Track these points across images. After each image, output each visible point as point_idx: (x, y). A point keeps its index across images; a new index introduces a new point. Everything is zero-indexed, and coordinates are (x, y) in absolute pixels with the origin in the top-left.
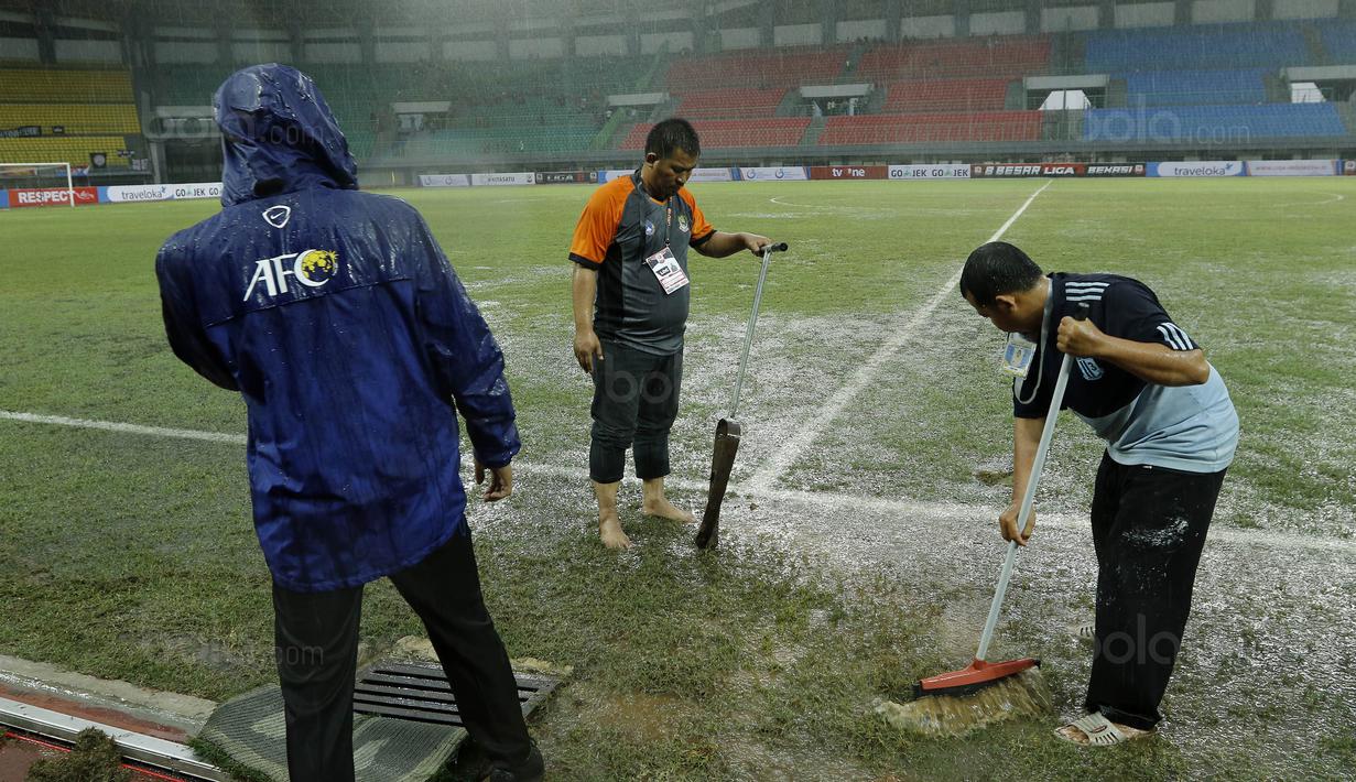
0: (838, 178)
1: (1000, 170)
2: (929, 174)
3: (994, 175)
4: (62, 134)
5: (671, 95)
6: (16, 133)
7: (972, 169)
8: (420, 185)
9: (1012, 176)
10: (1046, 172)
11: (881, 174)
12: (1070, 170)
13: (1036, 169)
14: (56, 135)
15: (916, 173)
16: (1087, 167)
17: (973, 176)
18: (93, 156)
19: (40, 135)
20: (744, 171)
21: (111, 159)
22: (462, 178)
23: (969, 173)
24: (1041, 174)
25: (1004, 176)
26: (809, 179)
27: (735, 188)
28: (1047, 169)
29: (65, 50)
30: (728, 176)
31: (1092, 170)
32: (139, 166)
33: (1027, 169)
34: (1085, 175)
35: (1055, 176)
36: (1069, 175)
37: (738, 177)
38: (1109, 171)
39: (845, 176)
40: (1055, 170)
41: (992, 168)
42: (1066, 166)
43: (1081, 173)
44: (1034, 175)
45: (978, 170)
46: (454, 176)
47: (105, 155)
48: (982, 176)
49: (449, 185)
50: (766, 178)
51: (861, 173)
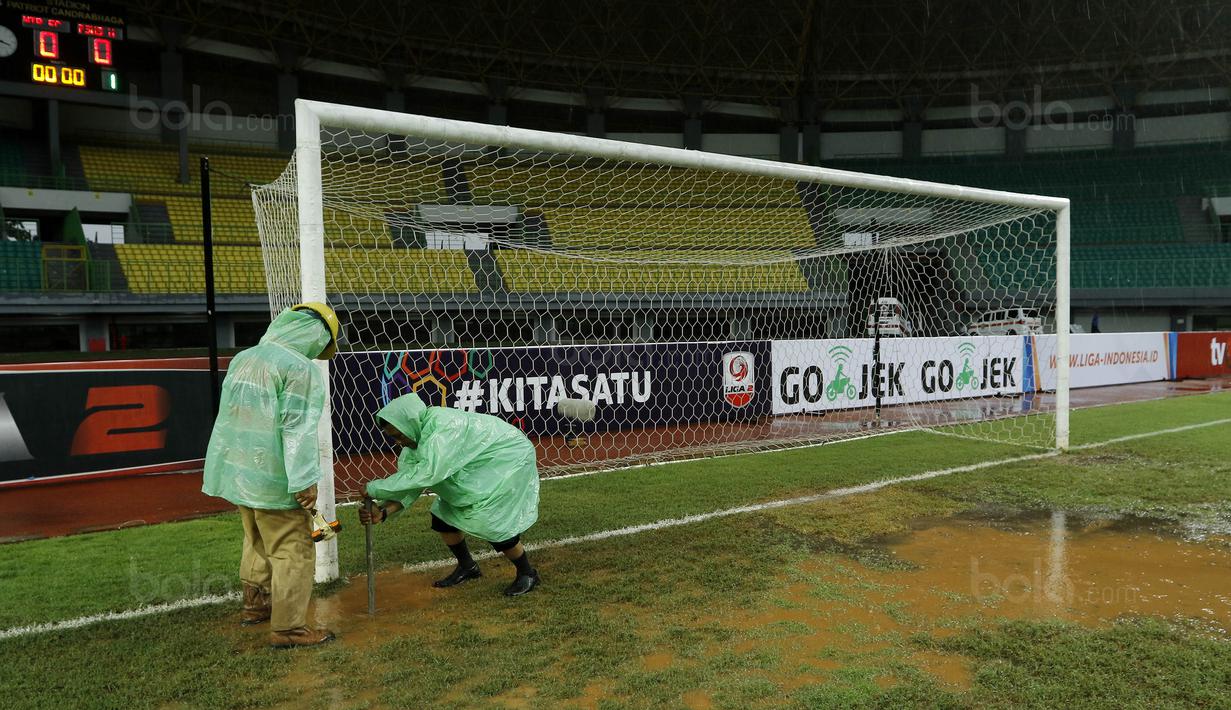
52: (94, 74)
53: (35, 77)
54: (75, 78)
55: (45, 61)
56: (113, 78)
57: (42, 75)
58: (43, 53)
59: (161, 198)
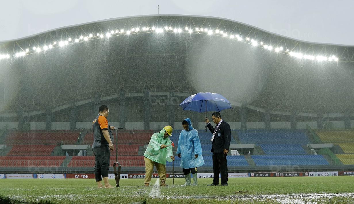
0: (78, 178)
7: (129, 175)
23: (127, 177)
26: (66, 178)
28: (155, 176)
37: (36, 178)
38: (177, 176)
48: (132, 178)
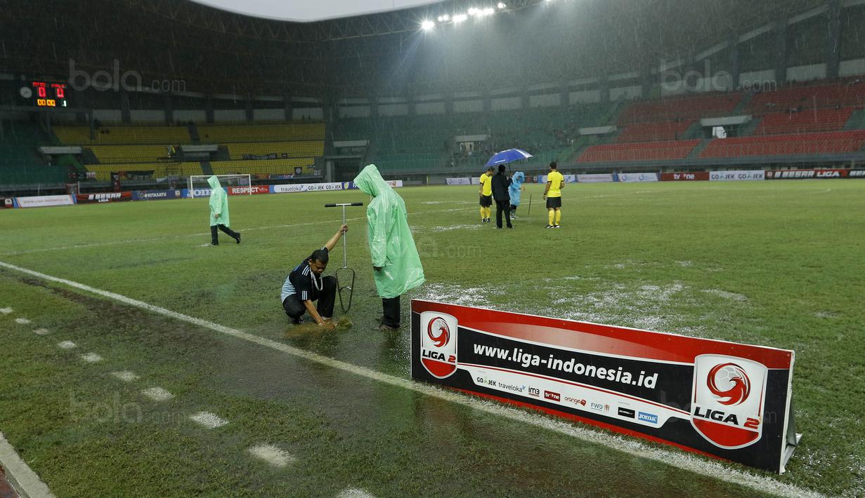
0: (677, 180)
1: (785, 174)
2: (736, 177)
3: (781, 178)
4: (287, 158)
5: (618, 127)
6: (266, 158)
7: (766, 173)
8: (446, 184)
9: (794, 178)
10: (819, 175)
11: (705, 177)
12: (837, 174)
13: (811, 173)
14: (284, 158)
15: (728, 176)
16: (849, 172)
17: (767, 178)
18: (296, 168)
19: (276, 158)
20: (621, 175)
21: (305, 170)
22: (466, 179)
23: (763, 176)
24: (815, 177)
25: (788, 178)
26: (659, 180)
27: (615, 187)
28: (819, 173)
29: (297, 113)
30: (611, 179)
31: (852, 173)
32: (317, 173)
33: (805, 173)
34: (848, 177)
35: (825, 178)
36: (835, 177)
37: (616, 179)
39: (682, 179)
40: (825, 174)
41: (780, 173)
42: (834, 171)
43: (845, 175)
44: (810, 177)
45: (770, 174)
46: (463, 179)
47: (301, 168)
48: (773, 178)
49: (460, 184)
50: (634, 180)
51: (692, 176)
52: (59, 102)
53: (39, 104)
54: (51, 103)
55: (41, 98)
56: (65, 102)
57: (40, 102)
58: (40, 95)
59: (88, 147)
